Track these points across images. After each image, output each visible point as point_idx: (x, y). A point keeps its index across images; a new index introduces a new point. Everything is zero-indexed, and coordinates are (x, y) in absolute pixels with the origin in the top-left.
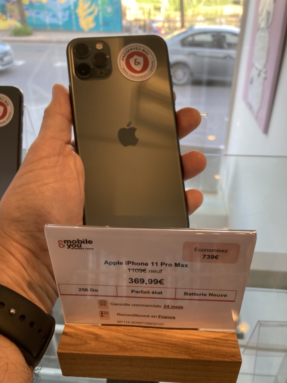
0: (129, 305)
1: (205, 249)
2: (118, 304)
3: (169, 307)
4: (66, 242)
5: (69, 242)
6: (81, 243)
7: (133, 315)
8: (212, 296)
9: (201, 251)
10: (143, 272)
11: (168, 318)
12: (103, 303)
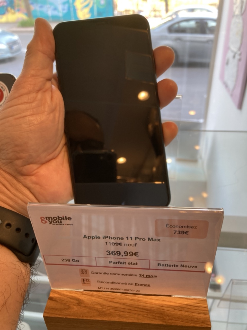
0: (107, 274)
1: (175, 226)
2: (98, 273)
3: (144, 276)
4: (48, 218)
5: (50, 218)
6: (62, 219)
7: (112, 283)
8: (183, 267)
9: (172, 227)
10: (119, 245)
11: (144, 285)
12: (84, 272)
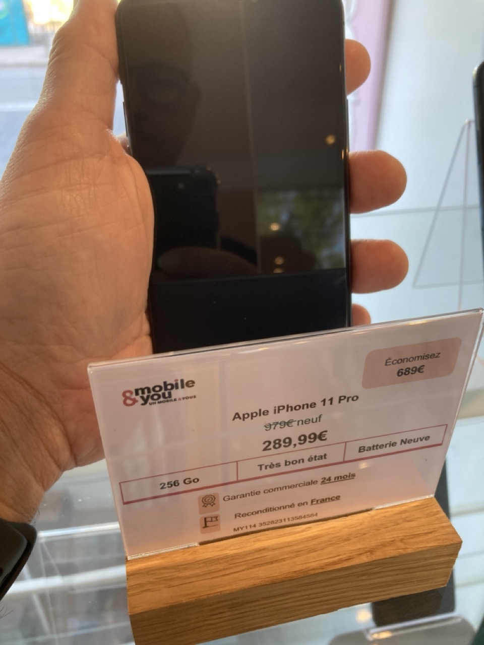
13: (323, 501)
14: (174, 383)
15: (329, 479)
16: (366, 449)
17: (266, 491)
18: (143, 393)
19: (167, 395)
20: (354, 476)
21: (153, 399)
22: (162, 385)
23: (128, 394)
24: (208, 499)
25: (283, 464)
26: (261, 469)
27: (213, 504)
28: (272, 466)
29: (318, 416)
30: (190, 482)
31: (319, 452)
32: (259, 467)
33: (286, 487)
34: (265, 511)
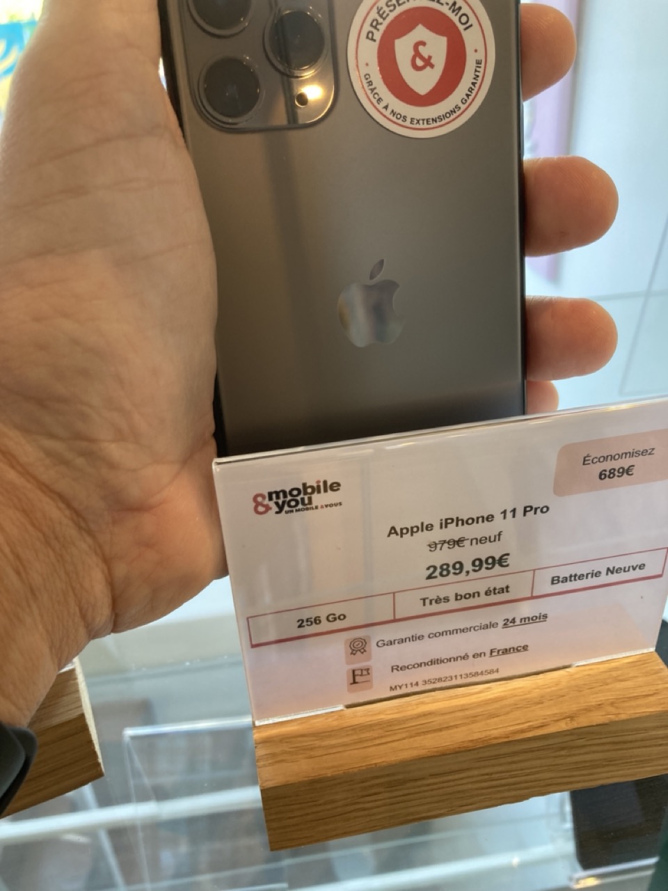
13: (506, 651)
14: (315, 485)
15: (514, 621)
16: (561, 579)
17: (431, 636)
18: (278, 497)
19: (306, 501)
20: (546, 617)
21: (290, 506)
22: (301, 487)
23: (260, 499)
24: (357, 643)
25: (452, 598)
26: (424, 605)
27: (363, 651)
28: (438, 601)
29: (497, 533)
30: (335, 619)
31: (499, 583)
32: (422, 601)
33: (457, 630)
34: (429, 663)
